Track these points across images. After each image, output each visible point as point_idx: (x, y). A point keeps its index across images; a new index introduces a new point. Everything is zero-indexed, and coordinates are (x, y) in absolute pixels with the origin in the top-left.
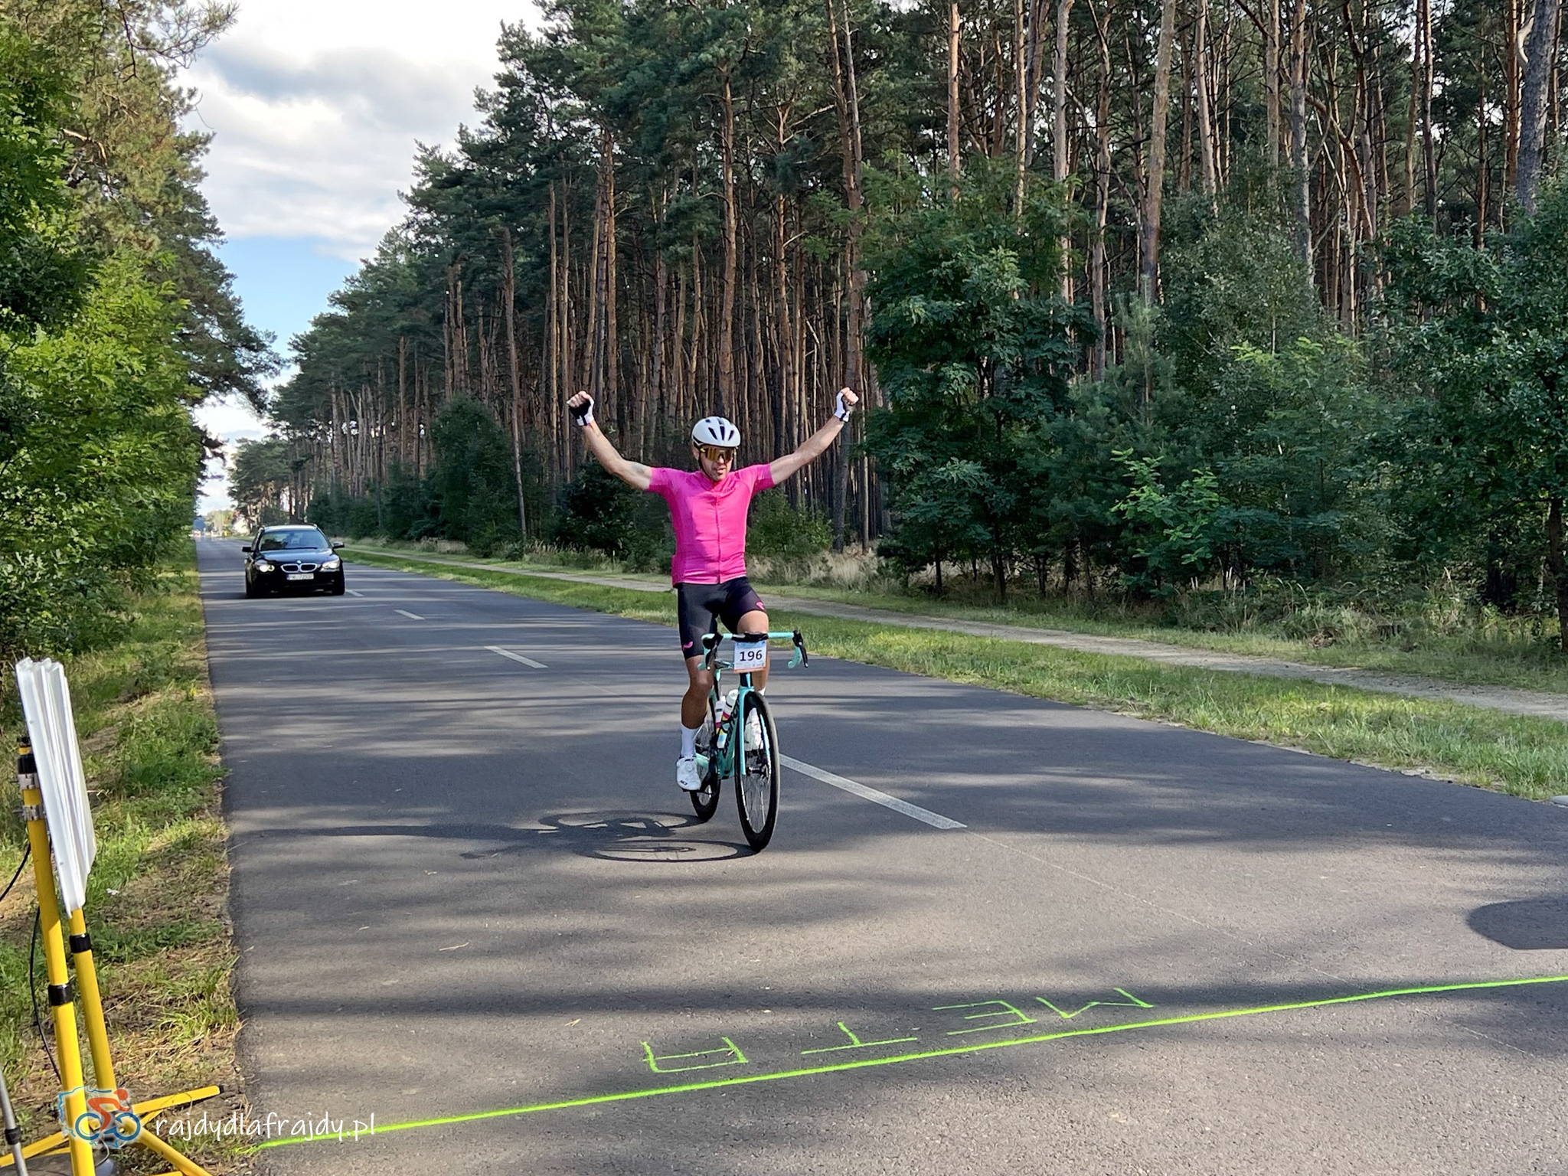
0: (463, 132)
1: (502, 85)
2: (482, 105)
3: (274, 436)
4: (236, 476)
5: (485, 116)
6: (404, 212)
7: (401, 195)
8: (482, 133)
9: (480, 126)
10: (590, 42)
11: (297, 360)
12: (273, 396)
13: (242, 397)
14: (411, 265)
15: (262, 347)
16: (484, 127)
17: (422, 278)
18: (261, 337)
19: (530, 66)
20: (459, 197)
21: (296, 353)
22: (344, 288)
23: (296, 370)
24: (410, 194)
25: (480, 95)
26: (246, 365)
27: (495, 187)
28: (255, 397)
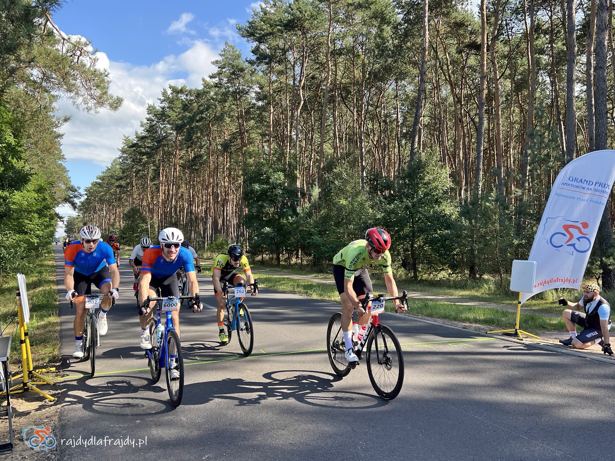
0: (136, 133)
1: (148, 120)
2: (142, 126)
3: (79, 215)
4: (67, 226)
5: (143, 129)
6: (119, 154)
7: (118, 149)
8: (142, 133)
9: (141, 132)
10: (173, 110)
11: (86, 194)
12: (79, 204)
13: (70, 205)
14: (120, 168)
15: (76, 190)
16: (142, 132)
17: (123, 172)
18: (76, 188)
19: (155, 115)
20: (134, 150)
21: (86, 192)
22: (101, 174)
23: (86, 197)
24: (121, 149)
25: (141, 122)
26: (71, 196)
27: (145, 148)
28: (73, 205)
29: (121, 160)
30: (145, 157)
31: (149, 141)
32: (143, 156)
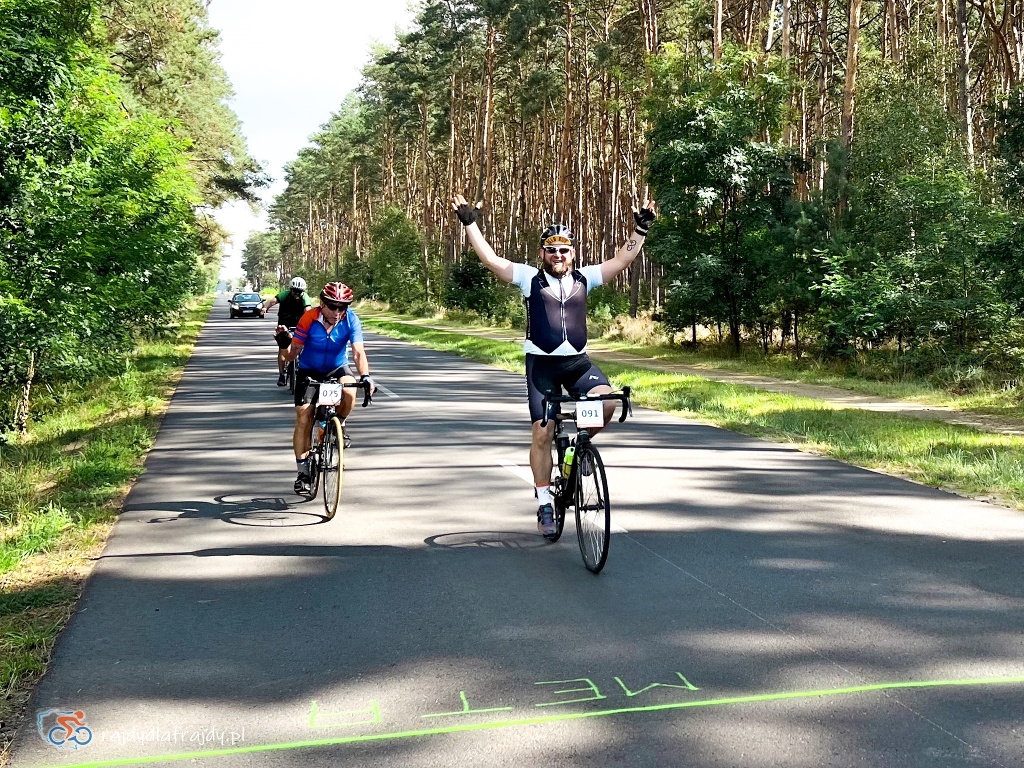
0: (397, 28)
2: (410, 9)
3: (271, 229)
4: (246, 254)
8: (409, 28)
11: (286, 179)
14: (362, 115)
17: (368, 124)
20: (392, 70)
21: (286, 174)
22: (318, 131)
23: (285, 185)
24: (362, 67)
26: (248, 181)
27: (416, 64)
29: (362, 95)
30: (415, 85)
31: (426, 46)
32: (411, 83)
